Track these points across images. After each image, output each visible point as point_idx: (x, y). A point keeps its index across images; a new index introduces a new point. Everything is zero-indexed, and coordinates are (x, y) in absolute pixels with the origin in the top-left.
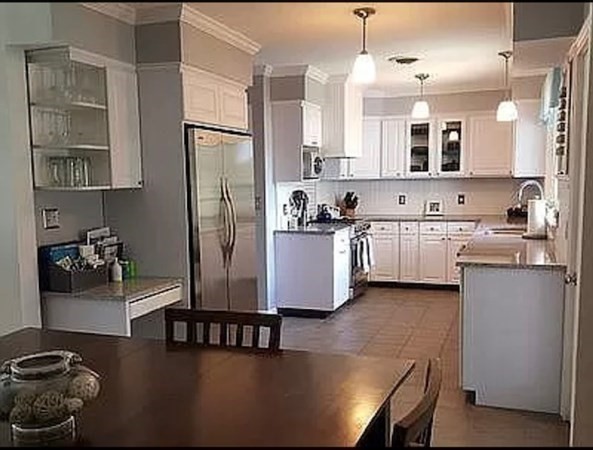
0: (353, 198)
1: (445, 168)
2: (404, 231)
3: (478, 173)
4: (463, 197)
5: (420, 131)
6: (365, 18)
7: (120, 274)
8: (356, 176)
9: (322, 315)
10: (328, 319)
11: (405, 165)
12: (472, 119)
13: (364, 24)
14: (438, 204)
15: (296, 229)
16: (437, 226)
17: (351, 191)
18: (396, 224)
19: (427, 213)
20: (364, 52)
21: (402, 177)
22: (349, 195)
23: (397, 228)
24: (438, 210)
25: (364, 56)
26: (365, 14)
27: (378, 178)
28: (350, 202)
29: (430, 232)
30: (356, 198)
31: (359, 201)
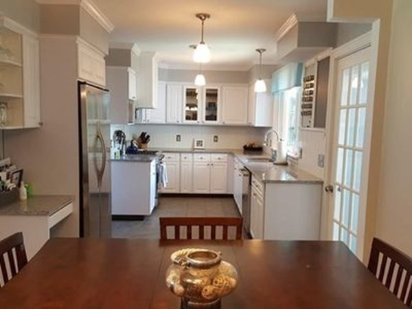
0: (146, 136)
1: (208, 118)
2: (183, 159)
3: (228, 123)
4: (216, 137)
5: (191, 94)
6: (203, 20)
7: (25, 193)
8: (150, 122)
9: (140, 218)
10: (145, 220)
11: (182, 115)
12: (224, 88)
13: (203, 23)
14: (202, 142)
15: (119, 158)
16: (203, 156)
17: (145, 131)
18: (178, 154)
19: (196, 147)
20: (202, 43)
21: (180, 123)
22: (143, 134)
23: (179, 157)
24: (201, 145)
25: (202, 45)
26: (203, 18)
27: (164, 122)
28: (144, 139)
29: (200, 160)
30: (148, 136)
31: (150, 138)
